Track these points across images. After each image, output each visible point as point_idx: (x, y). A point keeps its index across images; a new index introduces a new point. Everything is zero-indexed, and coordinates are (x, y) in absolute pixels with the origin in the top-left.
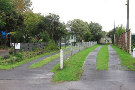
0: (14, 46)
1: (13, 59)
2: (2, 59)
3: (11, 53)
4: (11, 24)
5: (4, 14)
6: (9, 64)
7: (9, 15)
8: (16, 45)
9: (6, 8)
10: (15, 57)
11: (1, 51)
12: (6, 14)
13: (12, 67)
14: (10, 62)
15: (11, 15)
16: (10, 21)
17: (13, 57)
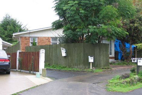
0: (136, 61)
1: (133, 79)
2: (120, 78)
3: (133, 71)
4: (136, 34)
5: (127, 21)
6: (128, 84)
7: (133, 22)
8: (138, 61)
9: (127, 13)
10: (136, 76)
11: (124, 68)
12: (130, 21)
13: (131, 89)
14: (130, 82)
15: (136, 22)
16: (134, 30)
17: (134, 76)
